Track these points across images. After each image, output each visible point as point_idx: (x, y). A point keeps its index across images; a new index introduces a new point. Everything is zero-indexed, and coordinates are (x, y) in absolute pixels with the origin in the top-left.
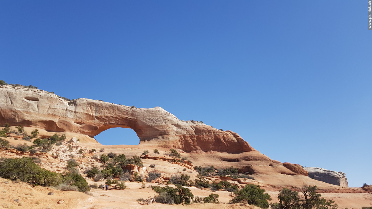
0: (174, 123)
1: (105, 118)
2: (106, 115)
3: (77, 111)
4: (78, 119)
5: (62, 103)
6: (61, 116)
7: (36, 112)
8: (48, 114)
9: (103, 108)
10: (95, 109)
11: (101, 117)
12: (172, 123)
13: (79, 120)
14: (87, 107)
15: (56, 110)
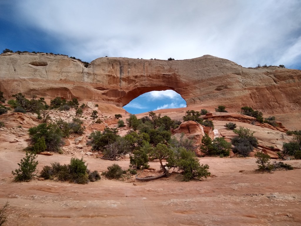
0: (237, 72)
1: (134, 79)
2: (135, 74)
3: (96, 72)
4: (98, 83)
5: (77, 65)
6: (76, 81)
7: (45, 79)
8: (60, 80)
9: (130, 66)
10: (119, 69)
11: (128, 77)
12: (234, 72)
13: (100, 85)
14: (109, 67)
15: (69, 74)
